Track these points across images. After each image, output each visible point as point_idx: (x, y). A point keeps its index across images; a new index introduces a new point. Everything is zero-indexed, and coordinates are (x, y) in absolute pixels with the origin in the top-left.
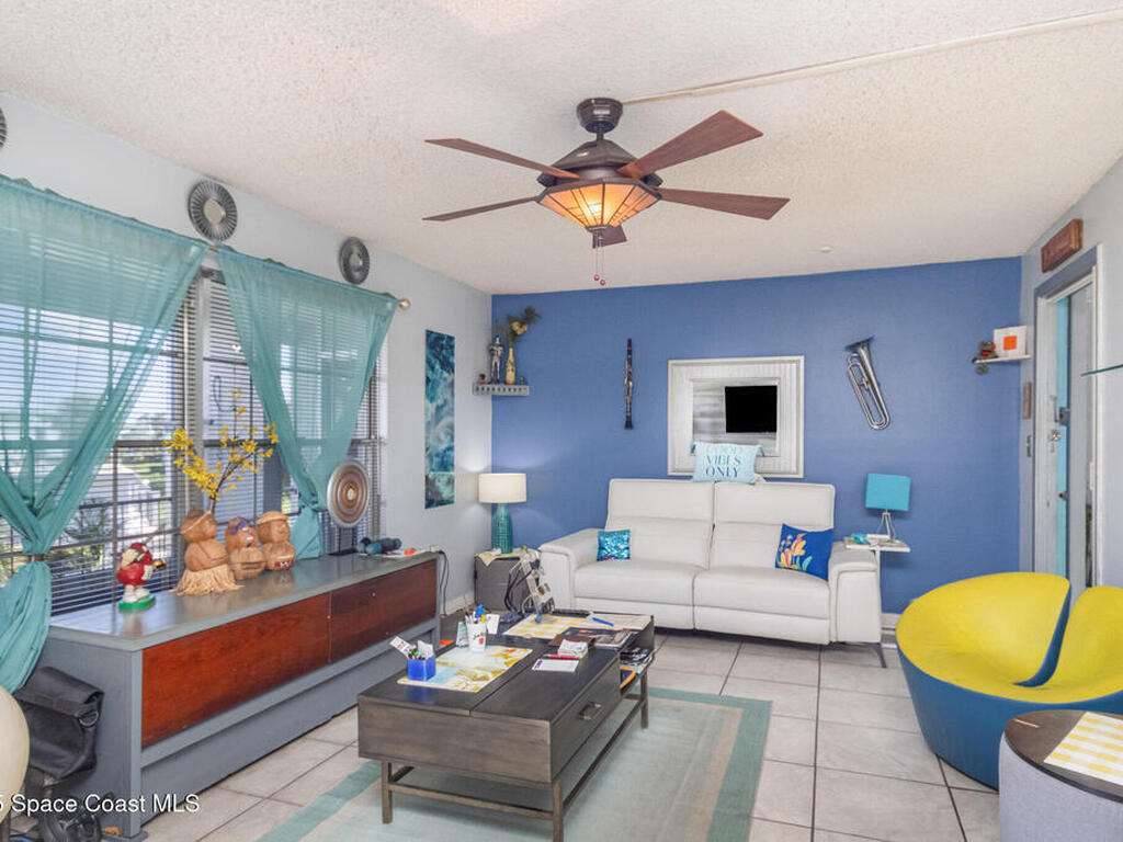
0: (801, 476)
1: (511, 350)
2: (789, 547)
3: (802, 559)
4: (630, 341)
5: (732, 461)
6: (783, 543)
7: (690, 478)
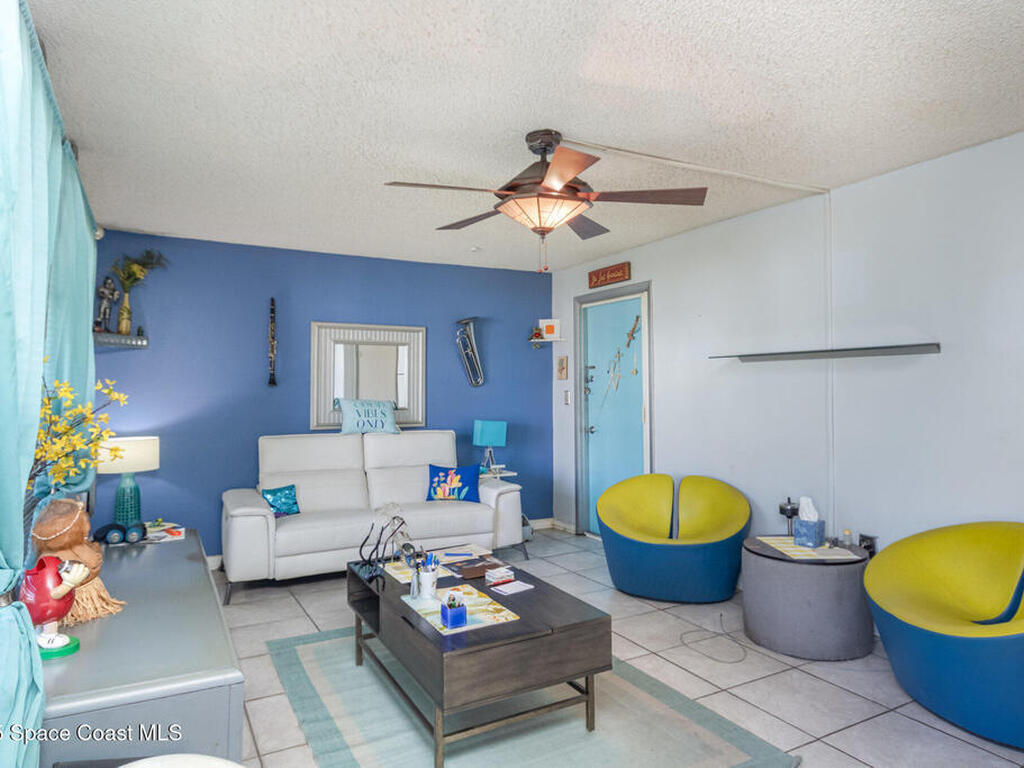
0: (423, 425)
1: (127, 295)
2: (445, 482)
3: (460, 490)
4: (273, 300)
5: (379, 414)
6: (436, 479)
7: (339, 431)
